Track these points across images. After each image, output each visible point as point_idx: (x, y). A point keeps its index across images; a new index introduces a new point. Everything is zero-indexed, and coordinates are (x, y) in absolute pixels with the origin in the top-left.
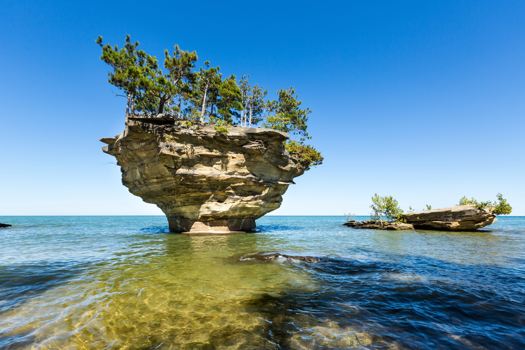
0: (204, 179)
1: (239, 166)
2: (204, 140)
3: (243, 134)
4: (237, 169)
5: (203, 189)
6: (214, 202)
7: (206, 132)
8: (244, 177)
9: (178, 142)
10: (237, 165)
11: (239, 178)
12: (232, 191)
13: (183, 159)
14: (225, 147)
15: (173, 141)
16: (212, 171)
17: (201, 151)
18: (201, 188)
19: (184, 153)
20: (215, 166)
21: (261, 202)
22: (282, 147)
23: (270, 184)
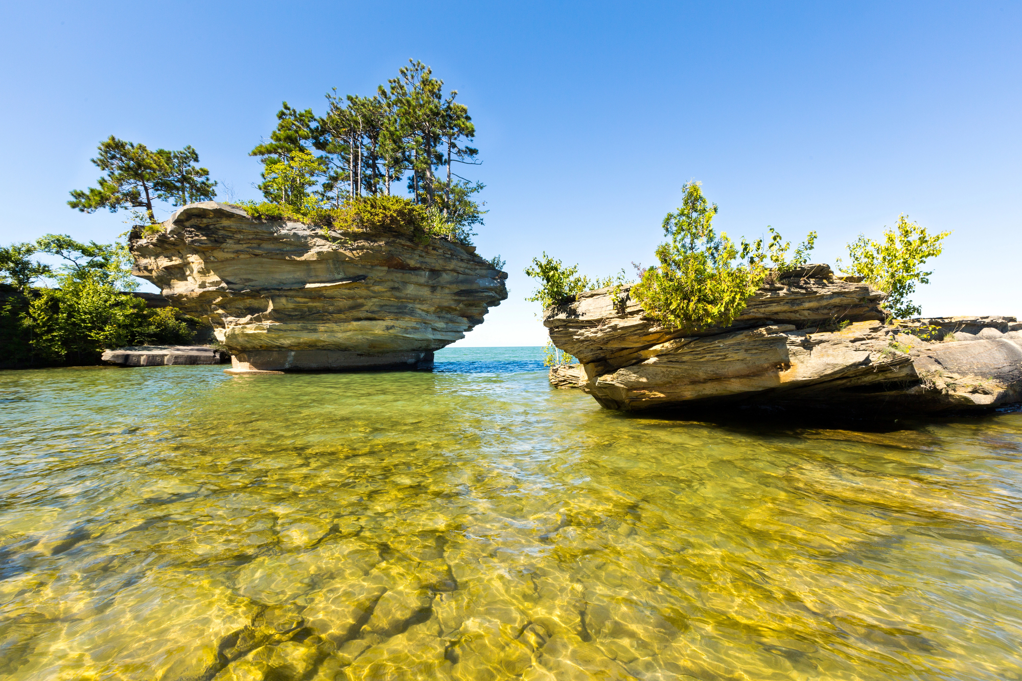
0: (185, 299)
1: (203, 272)
3: (173, 225)
4: (203, 278)
8: (217, 288)
10: (200, 272)
11: (213, 291)
12: (220, 311)
16: (190, 287)
17: (163, 262)
20: (187, 279)
21: (267, 323)
22: (263, 223)
23: (277, 292)
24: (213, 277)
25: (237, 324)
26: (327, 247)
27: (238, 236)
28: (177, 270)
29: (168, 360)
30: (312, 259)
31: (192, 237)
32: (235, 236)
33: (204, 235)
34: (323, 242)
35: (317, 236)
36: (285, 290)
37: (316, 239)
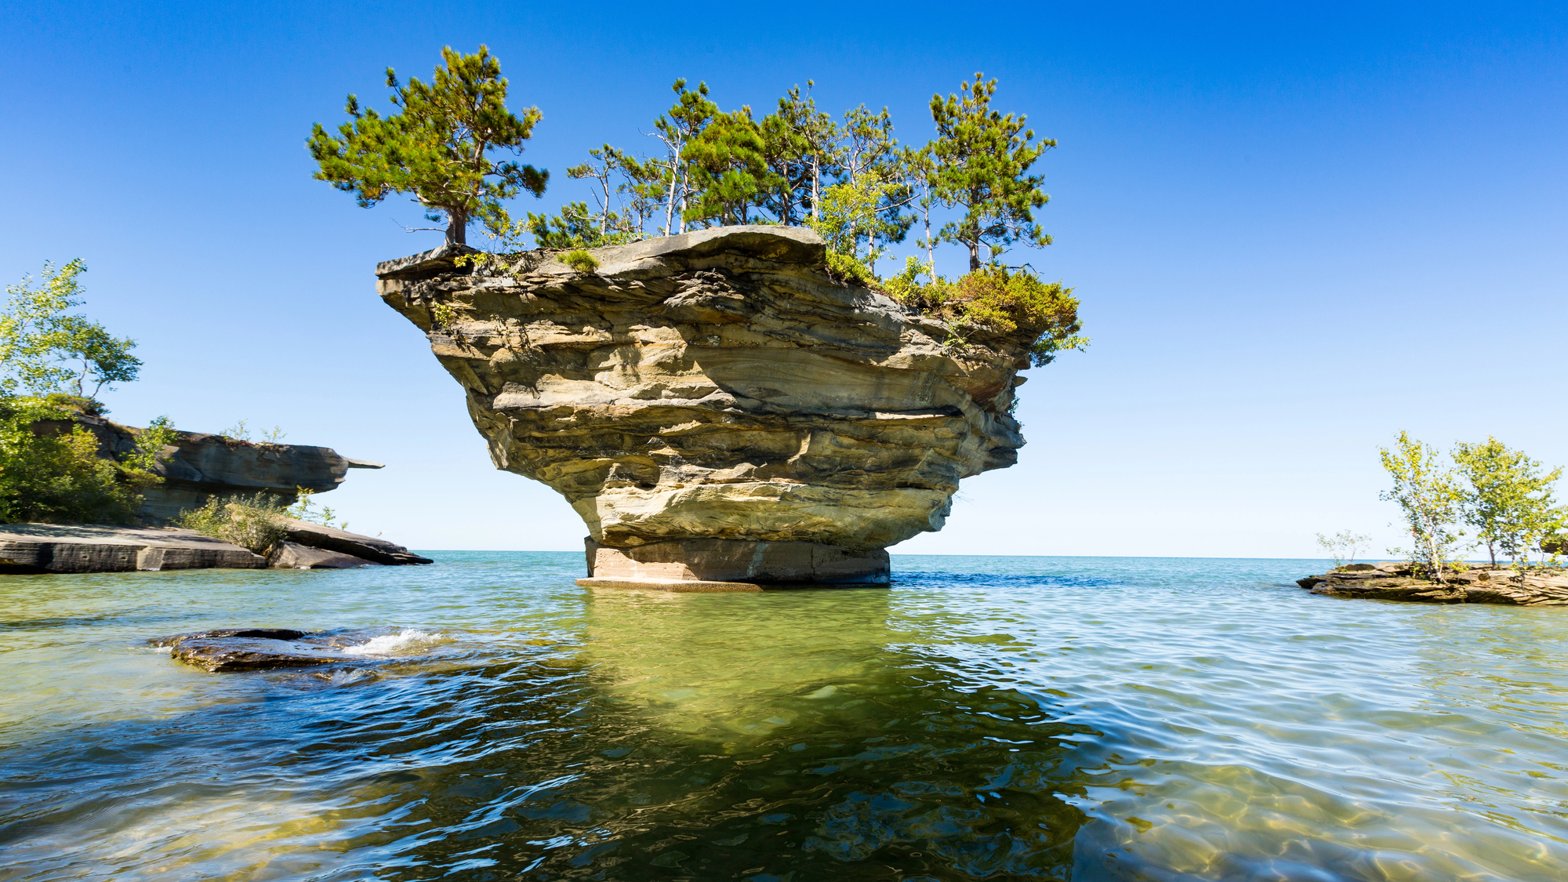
0: (572, 419)
1: (671, 367)
2: (545, 301)
3: (652, 262)
4: (663, 379)
5: (585, 449)
6: (627, 488)
7: (541, 276)
8: (693, 403)
9: (477, 319)
10: (660, 364)
11: (679, 408)
12: (667, 451)
13: (498, 364)
14: (617, 313)
15: (464, 316)
16: (589, 393)
17: (547, 334)
18: (577, 448)
19: (496, 348)
20: (598, 376)
21: (784, 484)
22: (842, 287)
23: (820, 422)
24: (697, 378)
25: (707, 481)
26: (931, 349)
27: (785, 304)
28: (569, 355)
29: (148, 561)
30: (898, 366)
31: (715, 292)
32: (778, 302)
33: (738, 292)
34: (924, 338)
35: (916, 325)
36: (835, 419)
37: (913, 331)
